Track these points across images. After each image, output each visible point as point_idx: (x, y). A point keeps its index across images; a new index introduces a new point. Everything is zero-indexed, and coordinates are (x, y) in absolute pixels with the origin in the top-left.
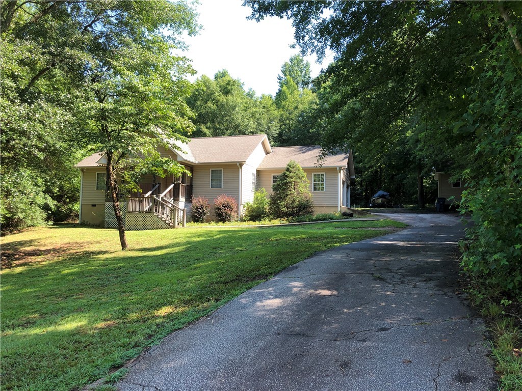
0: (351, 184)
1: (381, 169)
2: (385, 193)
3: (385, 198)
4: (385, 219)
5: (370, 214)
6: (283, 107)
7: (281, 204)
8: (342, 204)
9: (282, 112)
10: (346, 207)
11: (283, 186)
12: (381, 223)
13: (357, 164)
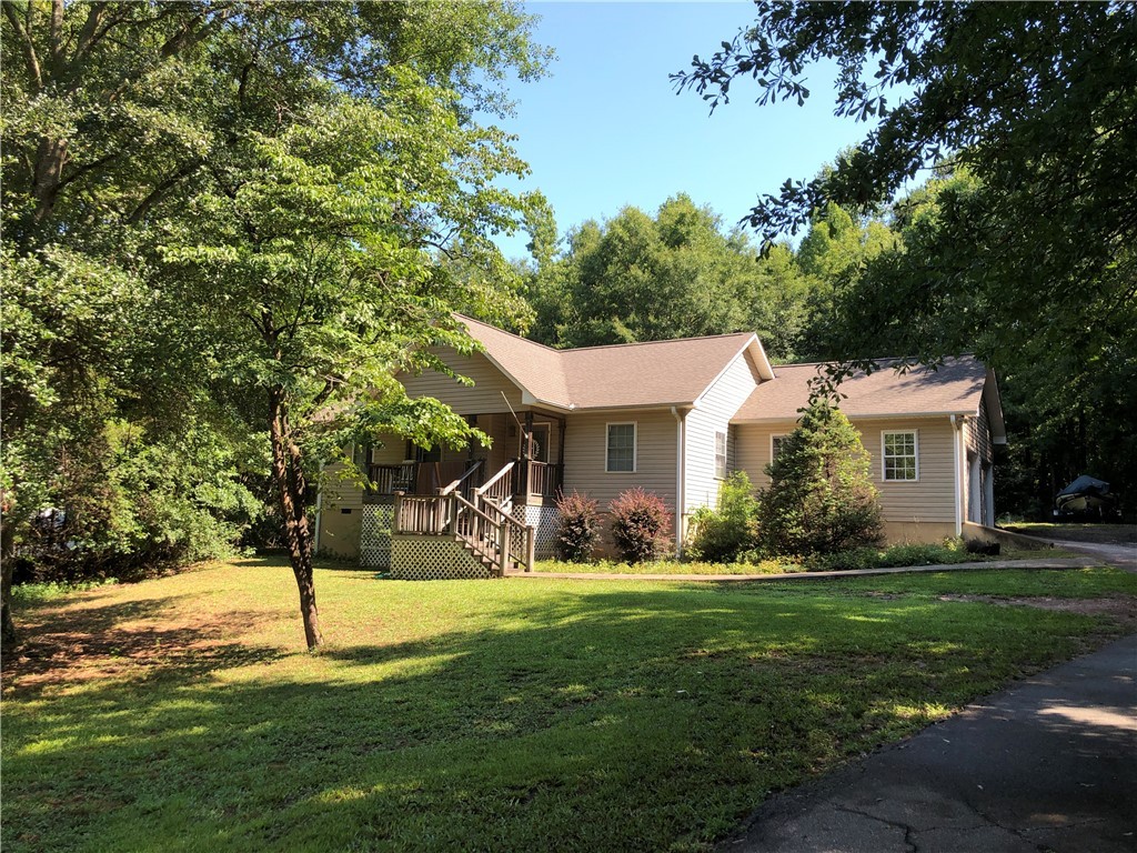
0: (992, 460)
1: (1082, 417)
2: (1097, 483)
3: (1097, 496)
4: (1100, 565)
5: (1052, 545)
6: (818, 270)
7: (788, 516)
8: (966, 517)
9: (816, 282)
10: (979, 525)
11: (793, 467)
12: (1085, 581)
13: (1010, 405)
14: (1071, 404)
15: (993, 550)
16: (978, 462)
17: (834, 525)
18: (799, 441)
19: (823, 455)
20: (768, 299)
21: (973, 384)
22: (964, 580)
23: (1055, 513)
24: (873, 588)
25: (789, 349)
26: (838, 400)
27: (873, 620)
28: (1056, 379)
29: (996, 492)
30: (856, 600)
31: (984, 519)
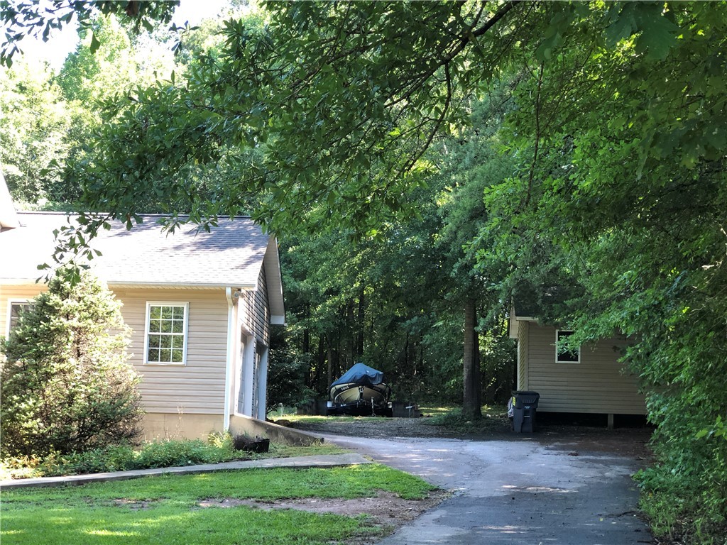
0: (268, 343)
1: (362, 298)
2: (371, 372)
3: (371, 386)
4: (367, 461)
5: (322, 440)
6: (84, 97)
7: (23, 406)
8: (236, 408)
9: (80, 111)
10: (250, 417)
11: (34, 343)
12: (351, 479)
13: (292, 280)
14: (353, 282)
15: (261, 447)
16: (253, 345)
17: (81, 418)
18: (44, 309)
19: (74, 329)
20: (17, 124)
21: (254, 253)
22: (227, 481)
23: (329, 405)
24: (123, 495)
25: (41, 192)
26: (90, 257)
27: (118, 533)
28: (339, 253)
29: (270, 381)
30: (101, 511)
31: (255, 410)
